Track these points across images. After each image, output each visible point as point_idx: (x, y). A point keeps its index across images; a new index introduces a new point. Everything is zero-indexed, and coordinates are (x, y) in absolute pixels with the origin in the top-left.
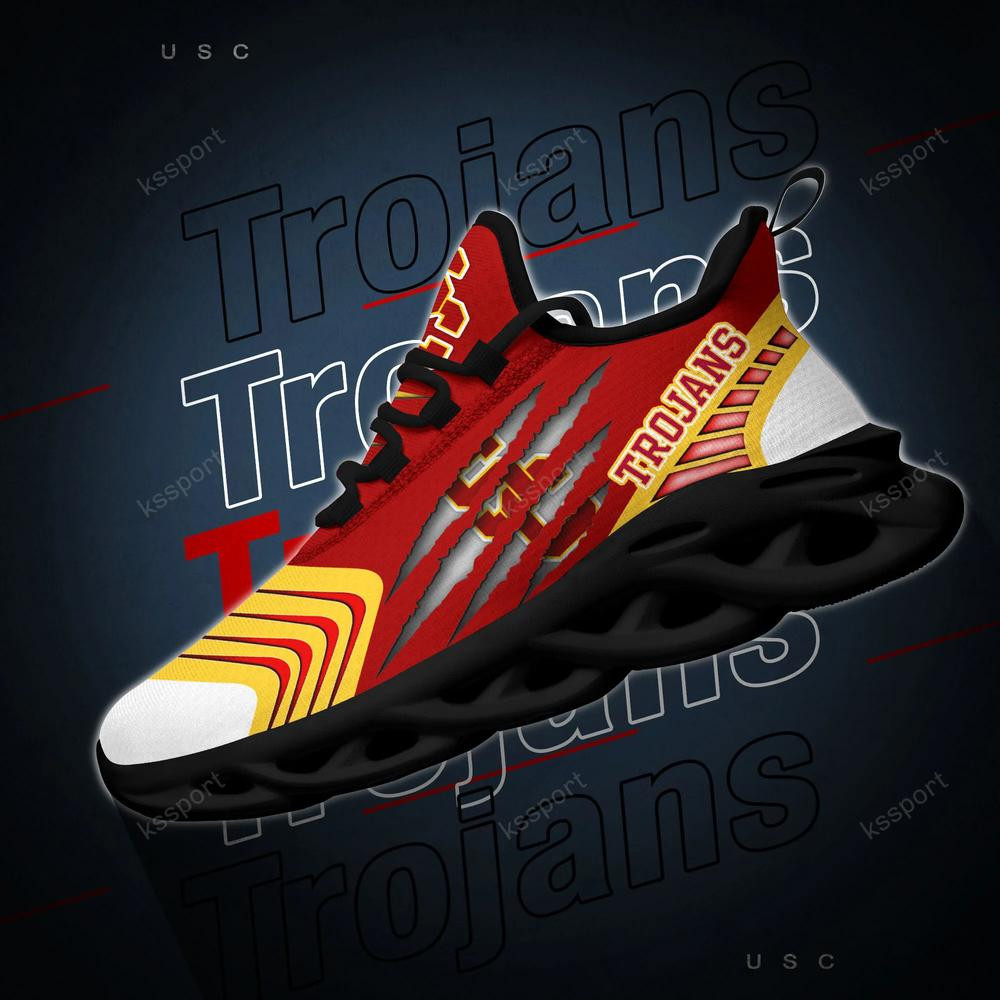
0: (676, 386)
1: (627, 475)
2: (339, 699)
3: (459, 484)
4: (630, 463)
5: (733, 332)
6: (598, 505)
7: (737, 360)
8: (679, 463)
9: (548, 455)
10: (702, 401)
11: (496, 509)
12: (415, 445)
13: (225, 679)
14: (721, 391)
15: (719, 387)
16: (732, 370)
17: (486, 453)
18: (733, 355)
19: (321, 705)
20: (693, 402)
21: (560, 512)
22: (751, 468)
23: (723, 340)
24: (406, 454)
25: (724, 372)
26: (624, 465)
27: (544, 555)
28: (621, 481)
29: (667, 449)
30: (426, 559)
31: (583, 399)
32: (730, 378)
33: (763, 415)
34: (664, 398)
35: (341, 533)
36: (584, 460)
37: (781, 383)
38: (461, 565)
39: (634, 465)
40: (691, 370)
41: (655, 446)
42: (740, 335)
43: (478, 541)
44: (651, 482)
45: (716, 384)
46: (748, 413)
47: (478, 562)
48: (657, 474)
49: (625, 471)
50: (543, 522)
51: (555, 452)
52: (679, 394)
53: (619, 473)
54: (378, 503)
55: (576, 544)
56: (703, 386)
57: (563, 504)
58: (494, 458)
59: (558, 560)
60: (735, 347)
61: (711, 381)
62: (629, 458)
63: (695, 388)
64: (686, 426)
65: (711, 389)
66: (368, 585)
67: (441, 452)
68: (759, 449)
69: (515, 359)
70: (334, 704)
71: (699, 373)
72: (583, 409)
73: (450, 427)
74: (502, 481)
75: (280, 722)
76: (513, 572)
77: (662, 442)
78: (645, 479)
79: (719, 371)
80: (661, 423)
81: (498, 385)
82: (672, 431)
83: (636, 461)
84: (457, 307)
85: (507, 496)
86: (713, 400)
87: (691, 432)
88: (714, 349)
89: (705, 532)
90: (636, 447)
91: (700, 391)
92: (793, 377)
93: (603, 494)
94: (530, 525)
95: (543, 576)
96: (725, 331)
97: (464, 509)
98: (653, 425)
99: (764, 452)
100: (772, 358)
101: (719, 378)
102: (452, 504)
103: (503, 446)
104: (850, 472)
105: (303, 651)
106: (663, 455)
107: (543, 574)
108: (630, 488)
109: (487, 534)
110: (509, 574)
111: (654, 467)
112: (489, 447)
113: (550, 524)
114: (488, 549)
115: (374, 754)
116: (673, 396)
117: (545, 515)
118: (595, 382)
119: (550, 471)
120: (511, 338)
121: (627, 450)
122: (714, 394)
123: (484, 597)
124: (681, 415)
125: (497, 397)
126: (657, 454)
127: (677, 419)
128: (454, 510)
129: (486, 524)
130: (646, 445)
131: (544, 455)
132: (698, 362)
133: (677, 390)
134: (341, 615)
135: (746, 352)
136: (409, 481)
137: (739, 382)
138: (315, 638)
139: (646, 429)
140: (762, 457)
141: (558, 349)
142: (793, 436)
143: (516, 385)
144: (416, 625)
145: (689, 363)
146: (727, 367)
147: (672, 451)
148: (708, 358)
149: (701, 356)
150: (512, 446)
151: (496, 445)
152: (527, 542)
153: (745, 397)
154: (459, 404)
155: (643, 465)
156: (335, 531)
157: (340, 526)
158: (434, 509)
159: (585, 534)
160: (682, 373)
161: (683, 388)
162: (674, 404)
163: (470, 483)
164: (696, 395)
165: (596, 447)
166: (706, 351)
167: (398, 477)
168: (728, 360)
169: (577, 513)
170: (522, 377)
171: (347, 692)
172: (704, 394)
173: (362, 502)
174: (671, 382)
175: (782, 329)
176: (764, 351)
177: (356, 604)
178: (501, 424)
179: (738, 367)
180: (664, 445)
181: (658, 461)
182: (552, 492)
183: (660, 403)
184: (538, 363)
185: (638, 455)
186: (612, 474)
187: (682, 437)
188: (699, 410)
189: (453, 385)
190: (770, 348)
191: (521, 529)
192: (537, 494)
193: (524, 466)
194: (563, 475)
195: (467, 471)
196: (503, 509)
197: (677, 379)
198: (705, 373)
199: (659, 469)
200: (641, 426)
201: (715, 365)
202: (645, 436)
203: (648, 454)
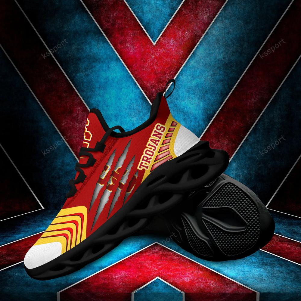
0: (150, 142)
1: (142, 167)
2: (82, 240)
3: (100, 179)
4: (142, 164)
5: (161, 125)
6: (137, 176)
7: (163, 132)
8: (155, 161)
9: (121, 167)
10: (157, 145)
11: (111, 183)
12: (87, 172)
14: (161, 141)
15: (160, 140)
16: (163, 135)
17: (106, 169)
18: (162, 131)
19: (78, 243)
20: (155, 145)
21: (127, 180)
22: (173, 159)
23: (159, 128)
24: (85, 174)
25: (161, 136)
26: (141, 165)
27: (126, 192)
28: (141, 169)
29: (151, 158)
30: (96, 200)
31: (127, 151)
32: (163, 137)
33: (173, 144)
34: (147, 146)
35: (73, 198)
36: (131, 166)
37: (176, 135)
38: (105, 199)
39: (143, 164)
40: (153, 137)
41: (148, 158)
42: (163, 126)
43: (108, 192)
44: (148, 168)
45: (159, 139)
46: (169, 145)
47: (109, 197)
48: (150, 165)
49: (141, 167)
50: (124, 184)
51: (123, 166)
52: (151, 144)
53: (140, 167)
54: (81, 188)
55: (133, 188)
56: (156, 141)
57: (128, 178)
58: (108, 171)
59: (130, 193)
60: (162, 129)
61: (158, 139)
62: (142, 163)
63: (155, 141)
64: (154, 152)
65: (158, 141)
66: (83, 210)
67: (94, 172)
68: (174, 153)
69: (108, 144)
70: (81, 242)
71: (155, 138)
72: (128, 153)
73: (95, 165)
74: (111, 176)
75: (69, 249)
76: (119, 198)
77: (149, 157)
78: (147, 167)
79: (159, 136)
80: (148, 152)
81: (105, 152)
82: (151, 154)
83: (144, 163)
84: (88, 133)
85: (113, 179)
86: (160, 144)
87: (156, 153)
88: (157, 131)
89: (165, 177)
90: (143, 160)
91: (156, 142)
92: (179, 133)
93: (137, 173)
94: (120, 185)
96: (159, 125)
97: (103, 185)
98: (146, 153)
99: (176, 154)
100: (172, 129)
101: (160, 138)
102: (100, 185)
103: (109, 167)
104: (198, 154)
105: (70, 230)
106: (150, 160)
107: (127, 197)
108: (144, 170)
109: (110, 190)
110: (118, 199)
111: (149, 164)
112: (106, 168)
113: (125, 184)
114: (111, 194)
115: (94, 252)
116: (149, 145)
117: (124, 182)
118: (129, 146)
119: (123, 171)
120: (105, 139)
121: (141, 161)
122: (160, 142)
123: (113, 206)
124: (152, 149)
125: (105, 155)
126: (148, 160)
127: (152, 150)
128: (100, 186)
129: (109, 187)
130: (145, 159)
131: (120, 167)
132: (154, 135)
133: (150, 143)
134: (78, 219)
135: (165, 130)
136: (88, 181)
137: (165, 138)
138: (73, 226)
139: (145, 155)
140: (175, 155)
141: (118, 139)
142: (182, 148)
143: (109, 151)
144: (97, 217)
145: (152, 135)
146: (161, 134)
147: (152, 159)
148: (156, 133)
149: (154, 133)
150: (111, 166)
151: (107, 167)
152: (121, 190)
153: (168, 141)
154: (96, 159)
155: (146, 164)
156: (72, 198)
157: (73, 196)
158: (95, 187)
159: (135, 185)
160: (150, 138)
161: (152, 142)
162: (150, 147)
163: (103, 178)
164: (155, 143)
165: (133, 162)
166: (155, 131)
167: (85, 181)
168: (161, 132)
169: (132, 180)
170: (110, 149)
171: (84, 238)
172: (157, 142)
173: (77, 189)
174: (148, 141)
175: (173, 122)
176: (170, 128)
177: (81, 215)
178: (107, 162)
179: (164, 134)
180: (150, 158)
181: (149, 162)
182: (124, 176)
183: (147, 147)
184: (114, 144)
185: (144, 162)
186: (138, 168)
187: (154, 154)
188: (157, 147)
189: (93, 154)
190: (171, 127)
191: (118, 187)
192: (121, 177)
193: (116, 171)
194: (126, 171)
195: (102, 175)
196: (113, 183)
197: (149, 140)
198: (156, 137)
199: (150, 164)
200: (143, 154)
201: (158, 135)
202: (145, 157)
203: (146, 161)
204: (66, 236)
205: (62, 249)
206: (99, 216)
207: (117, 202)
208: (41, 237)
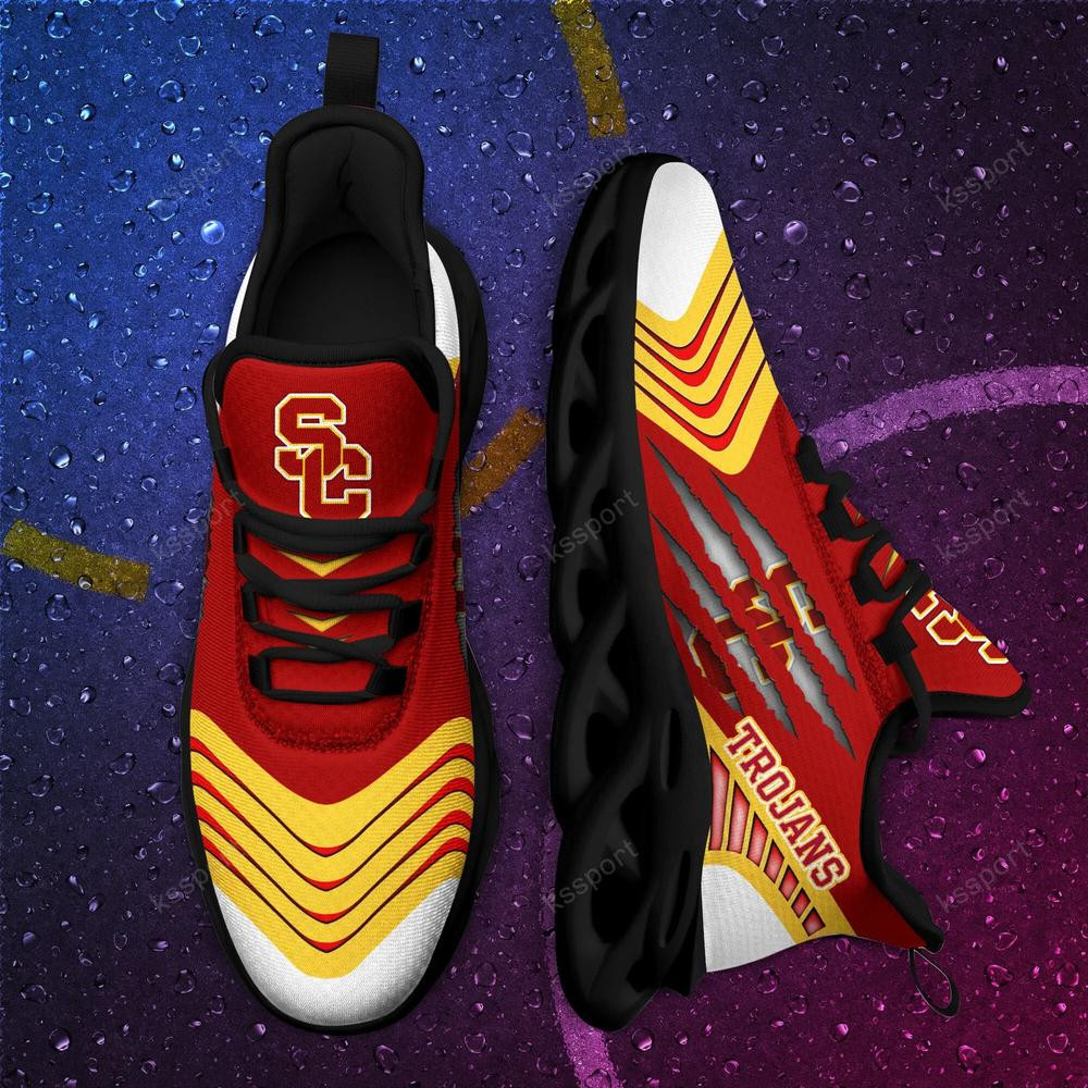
0: (807, 809)
1: (743, 734)
3: (793, 578)
4: (753, 740)
5: (836, 879)
6: (726, 697)
7: (809, 873)
8: (736, 784)
9: (788, 669)
10: (784, 827)
11: (758, 603)
12: (844, 551)
13: (697, 298)
14: (788, 849)
15: (792, 848)
16: (802, 866)
17: (813, 614)
18: (815, 871)
19: (640, 376)
20: (787, 819)
21: (733, 660)
22: (707, 849)
23: (833, 868)
24: (839, 540)
25: (803, 858)
26: (753, 734)
27: (699, 631)
28: (739, 727)
29: (753, 779)
30: (737, 522)
31: (828, 720)
32: (796, 862)
33: (751, 878)
34: (800, 794)
35: (789, 453)
36: (772, 701)
37: (774, 906)
38: (719, 552)
39: (750, 744)
40: (817, 828)
41: (760, 769)
42: (831, 885)
43: (734, 576)
44: (729, 752)
45: (795, 846)
46: (758, 865)
47: (716, 569)
48: (734, 761)
49: (747, 733)
50: (730, 641)
51: (789, 676)
52: (798, 809)
53: (747, 727)
54: (804, 498)
55: (698, 663)
56: (798, 833)
57: (739, 665)
58: (804, 618)
59: (690, 642)
60: (822, 876)
61: (800, 842)
62: (758, 742)
63: (799, 826)
64: (767, 804)
65: (792, 840)
66: (732, 461)
67: (828, 572)
68: (720, 862)
69: (888, 674)
70: (637, 388)
71: (810, 834)
72: (819, 718)
73: (847, 589)
74: (781, 618)
75: (639, 333)
76: (696, 598)
77: (761, 778)
78: (733, 749)
79: (806, 853)
80: (779, 782)
81: (869, 647)
82: (768, 790)
83: (752, 747)
84: (955, 638)
85: (767, 617)
86: (782, 838)
87: (761, 807)
88: (827, 857)
89: (664, 785)
90: (765, 752)
91: (795, 829)
92: (775, 919)
93: (734, 706)
94: (731, 628)
95: (680, 623)
96: (840, 873)
97: (768, 574)
98: (780, 774)
99: (716, 867)
100: (800, 906)
101: (799, 851)
102: (777, 565)
103: (812, 631)
104: (669, 938)
105: (695, 379)
106: (749, 774)
107: (683, 624)
108: (731, 733)
109: (738, 586)
110: (694, 591)
111: (741, 762)
112: (817, 618)
113: (725, 647)
114: (725, 582)
115: (578, 408)
116: (799, 803)
117: (736, 646)
118: (839, 737)
119: (773, 666)
120: (908, 675)
121: (766, 743)
122: (787, 841)
123: (682, 561)
124: (779, 803)
125: (858, 643)
126: (752, 768)
127: (776, 799)
128: (771, 564)
129: (748, 589)
130: (764, 762)
131: (790, 665)
132: (821, 837)
133: (803, 808)
134: (715, 426)
135: (814, 885)
136: (813, 534)
137: (789, 868)
138: (703, 394)
139: (778, 767)
140: (713, 862)
141: (881, 715)
142: (721, 898)
143: (863, 664)
144: (680, 489)
145: (823, 829)
146: (807, 862)
147: (749, 782)
148: (822, 847)
149: (825, 842)
150: (810, 639)
151: (816, 625)
152: (717, 619)
153: (773, 868)
154: (866, 605)
155: (747, 752)
156: (793, 449)
157: (797, 456)
158: (779, 546)
159: (704, 675)
160: (817, 819)
161: (803, 815)
162: (792, 801)
163: (790, 588)
164: (792, 824)
165: (779, 714)
166: (829, 849)
167: (821, 524)
168: (814, 865)
169: (725, 673)
170: (869, 671)
171: (643, 405)
172: (790, 832)
173: (810, 484)
174: (812, 806)
175: (823, 925)
176: (809, 901)
177: (720, 442)
178: (833, 637)
179: (803, 872)
180: (758, 778)
181: (745, 767)
182: (753, 659)
183: (797, 788)
184: (876, 692)
185: (757, 750)
186: (749, 720)
187: (758, 797)
188: (778, 822)
189: (885, 607)
190: (809, 908)
191: (731, 618)
192: (758, 646)
193: (787, 644)
194: (766, 676)
195: (802, 591)
196: (755, 611)
197: (813, 812)
198: (809, 840)
199: (738, 765)
200: (783, 764)
201: (812, 852)
202: (772, 763)
203: (755, 761)
204: (687, 352)
205: (654, 314)
206: (678, 498)
207: (688, 582)
208: (734, 271)
